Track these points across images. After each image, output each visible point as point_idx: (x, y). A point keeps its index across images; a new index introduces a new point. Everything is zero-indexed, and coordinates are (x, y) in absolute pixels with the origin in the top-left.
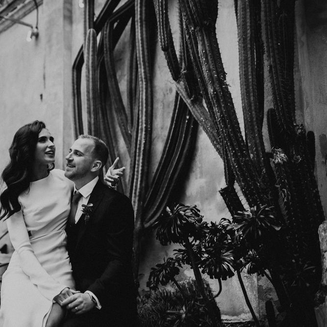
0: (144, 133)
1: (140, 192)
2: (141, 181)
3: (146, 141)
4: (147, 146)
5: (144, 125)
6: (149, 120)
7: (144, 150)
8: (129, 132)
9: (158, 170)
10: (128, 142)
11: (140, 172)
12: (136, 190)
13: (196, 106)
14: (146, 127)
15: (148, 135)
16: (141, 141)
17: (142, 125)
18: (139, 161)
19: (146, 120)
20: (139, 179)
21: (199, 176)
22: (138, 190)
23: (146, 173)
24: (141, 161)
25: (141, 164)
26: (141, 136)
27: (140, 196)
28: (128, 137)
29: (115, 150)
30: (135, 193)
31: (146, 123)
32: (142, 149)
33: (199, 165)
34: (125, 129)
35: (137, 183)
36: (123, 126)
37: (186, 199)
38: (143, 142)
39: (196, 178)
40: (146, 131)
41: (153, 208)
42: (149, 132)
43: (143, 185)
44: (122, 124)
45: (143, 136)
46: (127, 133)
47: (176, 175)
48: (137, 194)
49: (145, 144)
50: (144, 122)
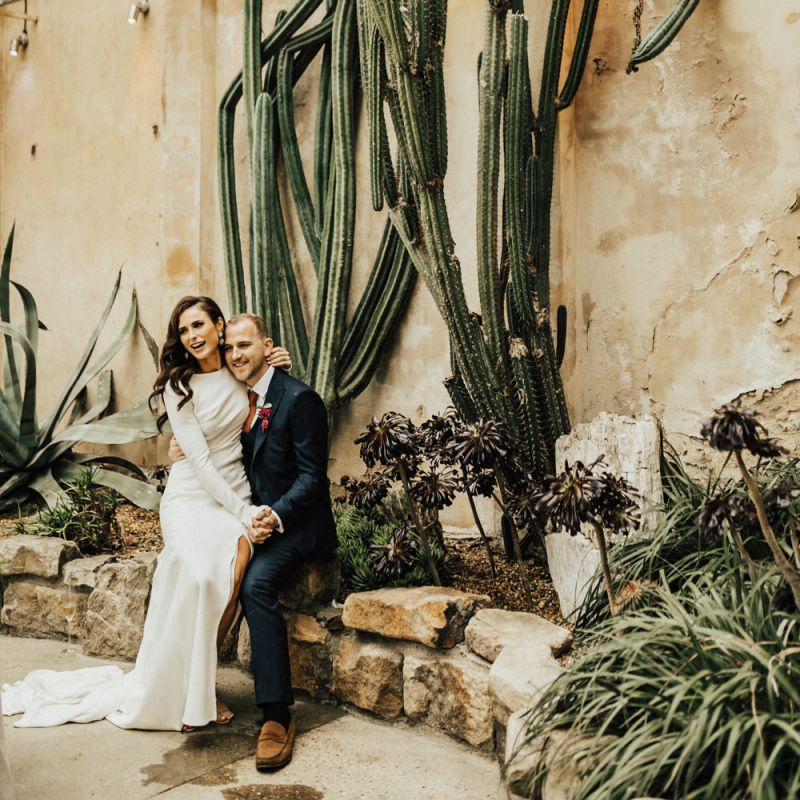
0: (341, 251)
1: (333, 344)
2: (336, 327)
3: (343, 263)
4: (346, 272)
5: (342, 239)
6: (349, 231)
7: (341, 278)
8: (317, 235)
9: (360, 305)
10: (314, 252)
11: (334, 312)
12: (327, 340)
13: (418, 252)
14: (345, 242)
15: (347, 255)
16: (335, 264)
17: (338, 237)
18: (332, 294)
19: (345, 231)
20: (333, 324)
21: (422, 320)
22: (330, 341)
23: (341, 314)
24: (335, 295)
25: (335, 301)
26: (336, 256)
27: (333, 349)
28: (314, 244)
29: (292, 256)
30: (326, 345)
31: (345, 236)
32: (338, 276)
33: (423, 306)
34: (310, 231)
35: (329, 328)
36: (307, 225)
37: (402, 353)
38: (340, 265)
39: (418, 324)
40: (345, 247)
41: (352, 366)
42: (349, 250)
43: (339, 332)
44: (305, 223)
45: (340, 256)
46: (313, 237)
47: (388, 320)
48: (330, 346)
49: (342, 269)
50: (341, 233)
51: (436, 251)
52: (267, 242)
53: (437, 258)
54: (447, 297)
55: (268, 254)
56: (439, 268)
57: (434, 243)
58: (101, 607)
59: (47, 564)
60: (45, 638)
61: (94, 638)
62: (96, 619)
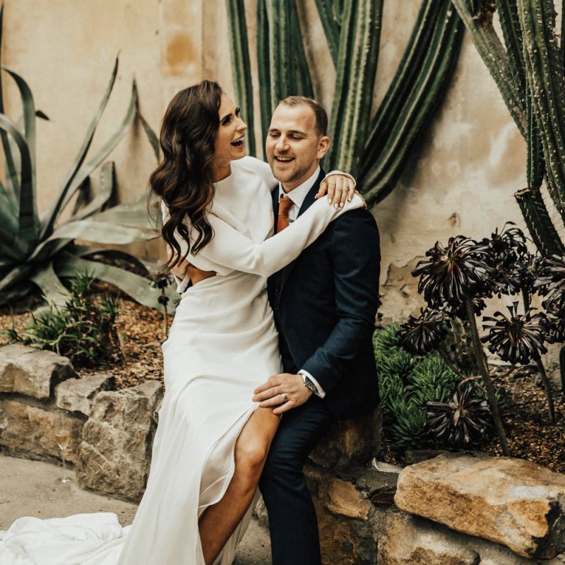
0: (367, 34)
1: (356, 142)
2: (359, 122)
3: (370, 49)
4: (372, 60)
5: (368, 20)
6: (377, 11)
7: (366, 67)
8: (335, 18)
9: (386, 98)
10: (332, 36)
11: (358, 105)
12: (349, 137)
13: (481, 30)
14: (372, 24)
15: (375, 38)
16: (360, 49)
17: (364, 18)
18: (355, 85)
19: (373, 11)
20: (356, 119)
22: (353, 138)
23: (366, 107)
24: (360, 85)
25: (359, 92)
26: (362, 40)
27: (356, 147)
28: (332, 29)
29: (305, 43)
30: (348, 142)
31: (372, 17)
32: (363, 63)
34: (327, 13)
35: (351, 124)
36: (325, 6)
37: (433, 153)
38: (365, 51)
40: (372, 30)
41: (376, 167)
42: (375, 33)
43: (363, 128)
44: (323, 3)
45: (366, 40)
46: (330, 20)
47: (420, 115)
48: (352, 143)
49: (369, 55)
50: (368, 13)
51: (532, 23)
52: (286, 20)
53: (534, 33)
54: (542, 86)
55: (286, 34)
56: (535, 47)
57: (530, 10)
58: (97, 439)
59: (37, 385)
60: (39, 460)
61: (90, 471)
62: (92, 452)
